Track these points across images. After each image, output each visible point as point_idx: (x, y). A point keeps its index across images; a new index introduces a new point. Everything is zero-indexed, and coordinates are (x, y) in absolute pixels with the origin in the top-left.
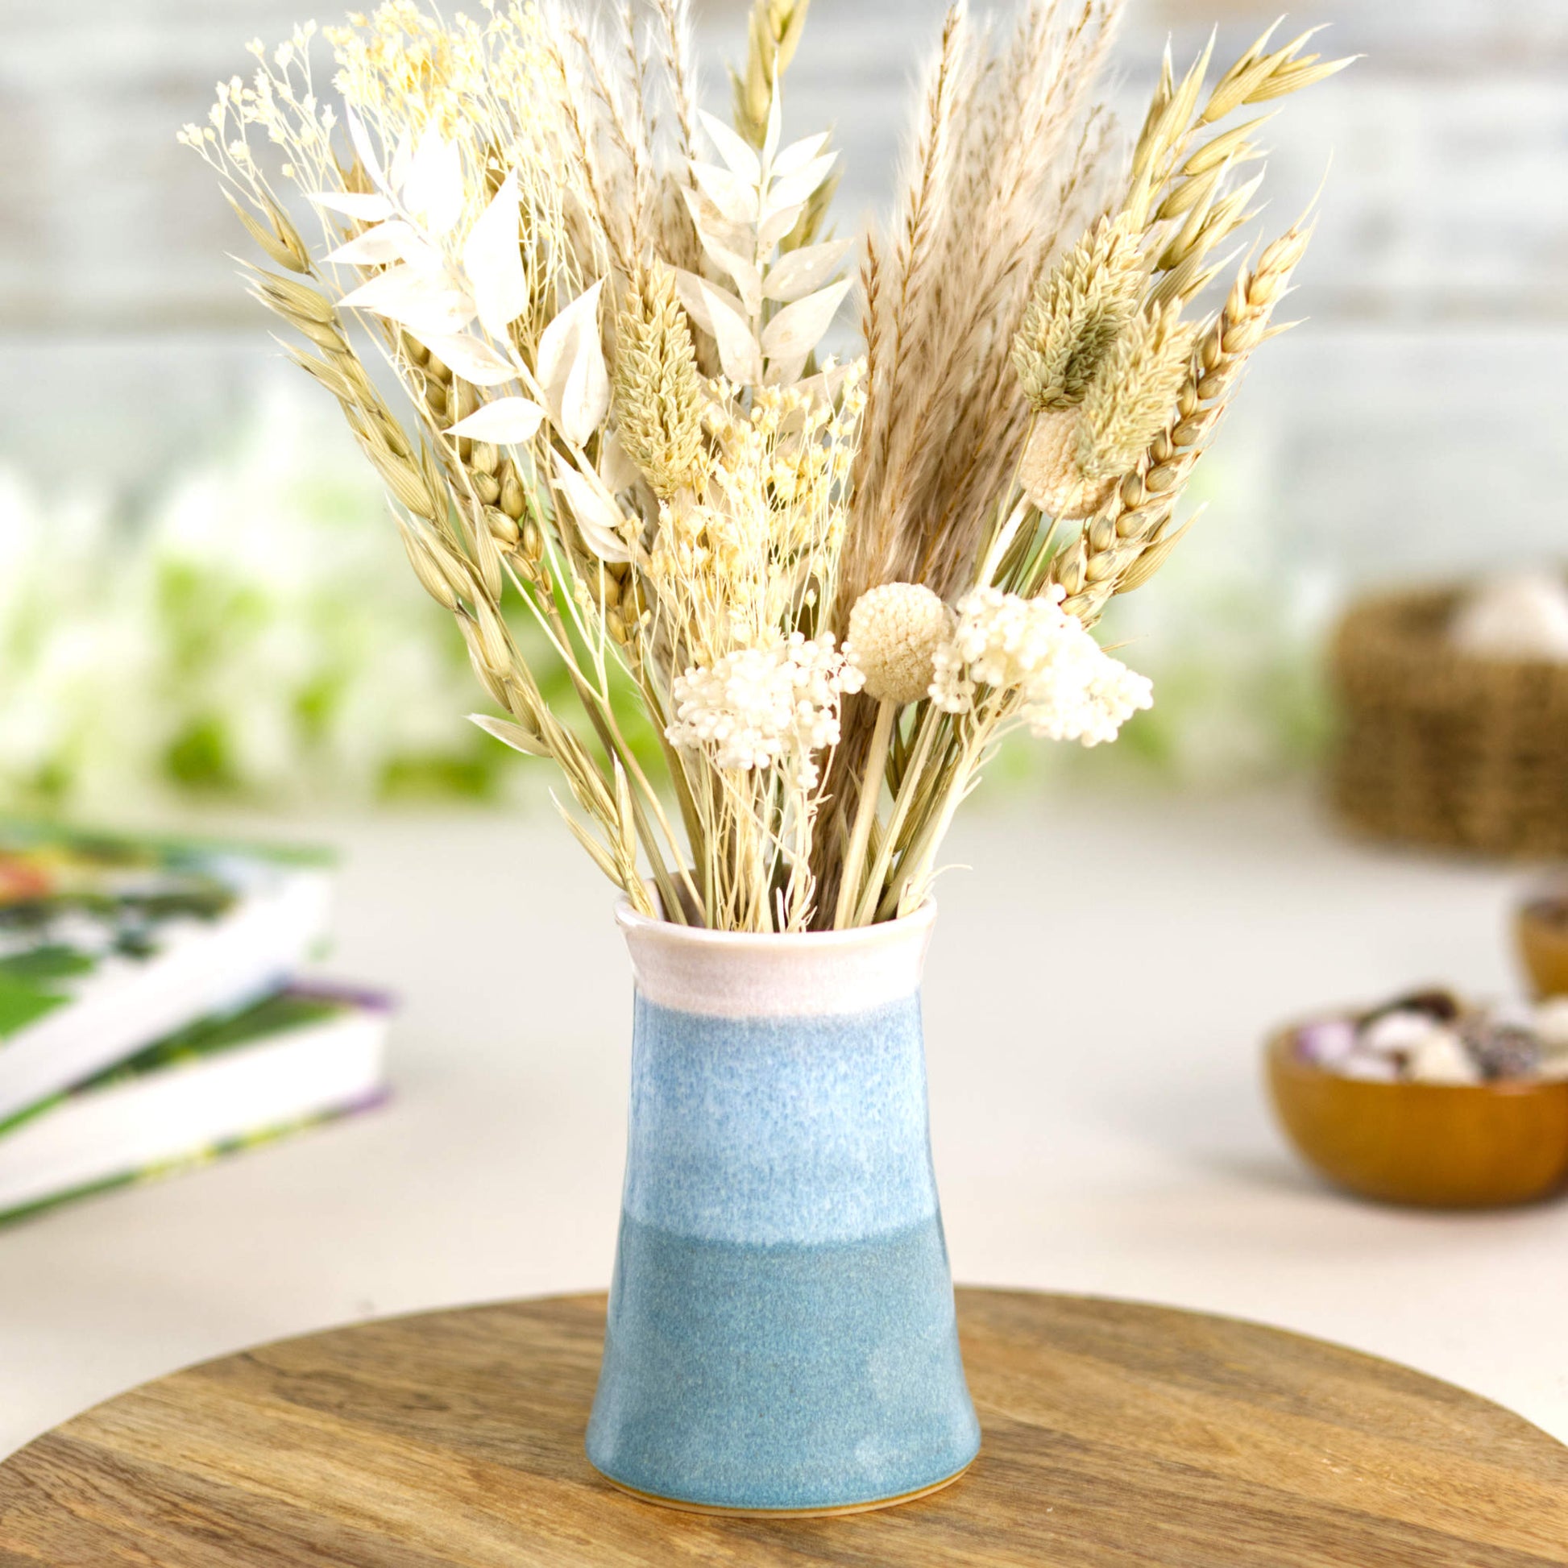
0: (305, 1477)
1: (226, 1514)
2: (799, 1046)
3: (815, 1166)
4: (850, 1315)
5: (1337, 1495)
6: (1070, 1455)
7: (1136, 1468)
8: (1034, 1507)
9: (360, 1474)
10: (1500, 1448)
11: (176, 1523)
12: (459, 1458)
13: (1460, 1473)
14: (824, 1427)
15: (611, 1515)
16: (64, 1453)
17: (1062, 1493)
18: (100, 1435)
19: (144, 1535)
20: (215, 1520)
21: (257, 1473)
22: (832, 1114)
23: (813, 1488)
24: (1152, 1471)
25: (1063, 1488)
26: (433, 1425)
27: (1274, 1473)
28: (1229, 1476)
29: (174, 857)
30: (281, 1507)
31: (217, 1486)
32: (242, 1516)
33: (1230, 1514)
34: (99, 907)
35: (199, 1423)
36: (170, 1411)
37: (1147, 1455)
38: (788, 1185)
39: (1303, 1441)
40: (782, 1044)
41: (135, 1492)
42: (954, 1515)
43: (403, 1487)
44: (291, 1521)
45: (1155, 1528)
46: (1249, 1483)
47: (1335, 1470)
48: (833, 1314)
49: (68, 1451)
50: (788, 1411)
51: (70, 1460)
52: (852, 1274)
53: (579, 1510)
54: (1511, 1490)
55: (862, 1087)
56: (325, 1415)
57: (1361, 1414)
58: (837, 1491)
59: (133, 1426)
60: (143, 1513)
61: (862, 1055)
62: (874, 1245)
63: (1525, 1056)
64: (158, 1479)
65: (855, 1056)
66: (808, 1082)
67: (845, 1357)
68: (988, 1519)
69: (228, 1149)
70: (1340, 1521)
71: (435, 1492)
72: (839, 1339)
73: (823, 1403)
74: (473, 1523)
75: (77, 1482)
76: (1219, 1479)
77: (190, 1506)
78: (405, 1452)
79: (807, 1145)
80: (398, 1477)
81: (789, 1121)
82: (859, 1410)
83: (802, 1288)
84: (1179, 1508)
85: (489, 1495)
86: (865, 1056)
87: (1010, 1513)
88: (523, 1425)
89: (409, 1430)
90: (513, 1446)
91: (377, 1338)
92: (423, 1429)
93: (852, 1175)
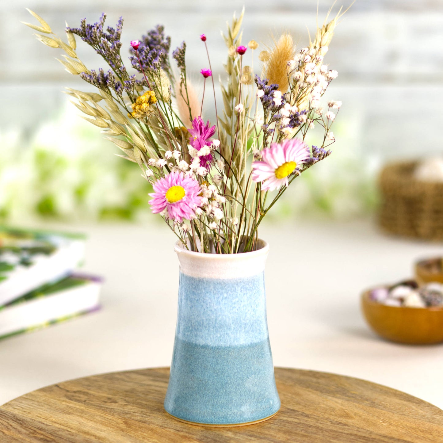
0: (74, 423)
1: (50, 434)
2: (212, 287)
3: (216, 323)
4: (224, 368)
5: (384, 432)
6: (304, 419)
7: (324, 423)
8: (293, 434)
9: (91, 422)
10: (433, 418)
11: (35, 437)
12: (120, 417)
13: (421, 425)
14: (214, 400)
15: (166, 435)
16: (2, 415)
17: (302, 430)
18: (13, 409)
19: (25, 440)
20: (47, 435)
21: (59, 422)
22: (221, 308)
23: (209, 418)
24: (329, 424)
25: (301, 428)
26: (113, 407)
27: (365, 424)
28: (352, 425)
29: (38, 236)
30: (67, 432)
31: (48, 425)
32: (55, 434)
33: (353, 437)
34: (15, 251)
35: (42, 406)
36: (34, 402)
37: (328, 419)
38: (207, 328)
39: (374, 415)
40: (207, 286)
41: (23, 427)
42: (269, 437)
43: (104, 426)
44: (70, 436)
45: (330, 441)
46: (358, 428)
47: (384, 424)
48: (218, 368)
49: (3, 414)
50: (204, 395)
51: (3, 417)
52: (225, 357)
53: (157, 434)
54: (437, 431)
55: (232, 302)
56: (80, 404)
57: (391, 407)
58: (216, 420)
59: (22, 406)
60: (25, 434)
61: (232, 292)
62: (233, 349)
63: (439, 299)
64: (30, 423)
65: (229, 292)
66: (214, 298)
67: (221, 381)
68: (279, 438)
69: (53, 323)
70: (386, 440)
71: (113, 428)
72: (220, 375)
73: (214, 394)
74: (124, 437)
75: (5, 424)
76: (349, 427)
77: (39, 431)
78: (104, 416)
79: (213, 317)
80: (102, 423)
81: (208, 309)
82: (225, 397)
83: (210, 359)
84: (337, 435)
85: (129, 429)
86: (233, 292)
87: (287, 436)
88: (140, 408)
89: (106, 409)
90: (137, 414)
91: (96, 381)
92: (109, 408)
93: (227, 327)
